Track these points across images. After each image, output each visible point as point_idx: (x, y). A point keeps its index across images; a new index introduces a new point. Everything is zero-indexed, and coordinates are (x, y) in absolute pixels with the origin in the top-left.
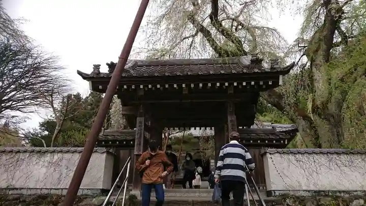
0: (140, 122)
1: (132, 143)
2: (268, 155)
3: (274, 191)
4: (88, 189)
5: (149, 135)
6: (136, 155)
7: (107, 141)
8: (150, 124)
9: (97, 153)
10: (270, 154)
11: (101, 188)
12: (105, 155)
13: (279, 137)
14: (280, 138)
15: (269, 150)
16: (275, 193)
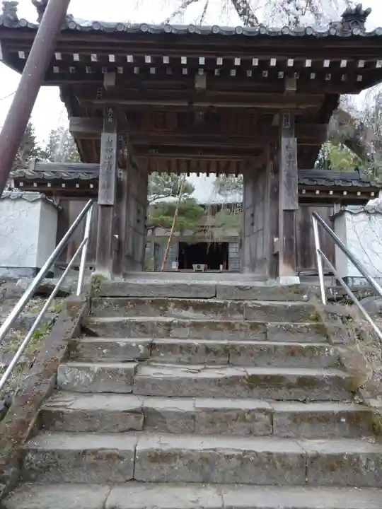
0: (109, 143)
1: (92, 186)
2: (347, 216)
3: (352, 278)
4: (8, 268)
5: (126, 173)
6: (103, 206)
7: (42, 183)
8: (126, 154)
9: (23, 202)
10: (351, 213)
11: (35, 266)
12: (39, 205)
13: (368, 185)
14: (371, 186)
15: (349, 208)
16: (353, 281)
